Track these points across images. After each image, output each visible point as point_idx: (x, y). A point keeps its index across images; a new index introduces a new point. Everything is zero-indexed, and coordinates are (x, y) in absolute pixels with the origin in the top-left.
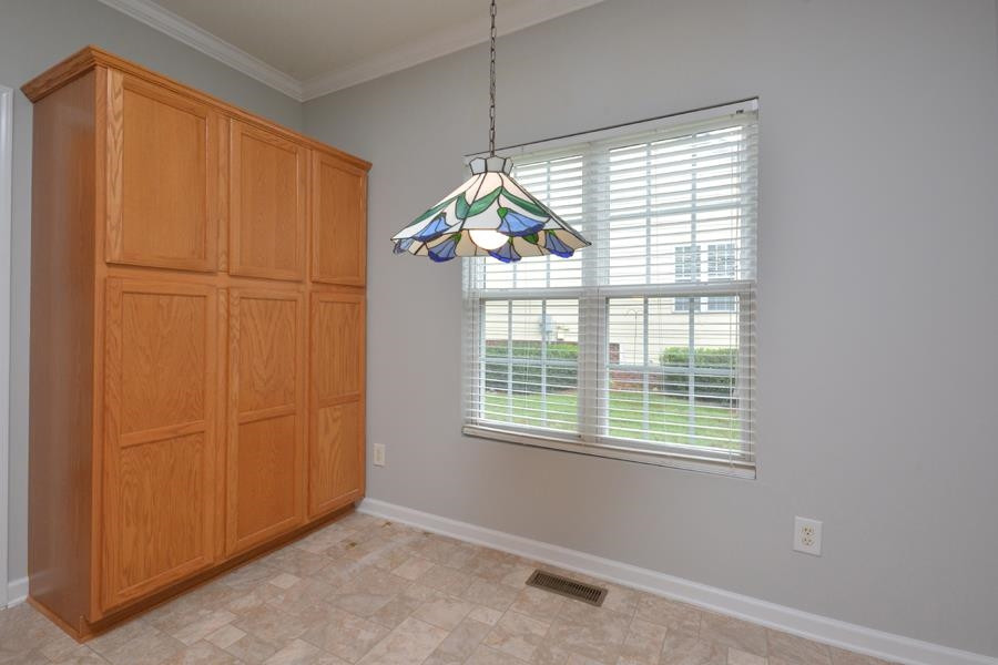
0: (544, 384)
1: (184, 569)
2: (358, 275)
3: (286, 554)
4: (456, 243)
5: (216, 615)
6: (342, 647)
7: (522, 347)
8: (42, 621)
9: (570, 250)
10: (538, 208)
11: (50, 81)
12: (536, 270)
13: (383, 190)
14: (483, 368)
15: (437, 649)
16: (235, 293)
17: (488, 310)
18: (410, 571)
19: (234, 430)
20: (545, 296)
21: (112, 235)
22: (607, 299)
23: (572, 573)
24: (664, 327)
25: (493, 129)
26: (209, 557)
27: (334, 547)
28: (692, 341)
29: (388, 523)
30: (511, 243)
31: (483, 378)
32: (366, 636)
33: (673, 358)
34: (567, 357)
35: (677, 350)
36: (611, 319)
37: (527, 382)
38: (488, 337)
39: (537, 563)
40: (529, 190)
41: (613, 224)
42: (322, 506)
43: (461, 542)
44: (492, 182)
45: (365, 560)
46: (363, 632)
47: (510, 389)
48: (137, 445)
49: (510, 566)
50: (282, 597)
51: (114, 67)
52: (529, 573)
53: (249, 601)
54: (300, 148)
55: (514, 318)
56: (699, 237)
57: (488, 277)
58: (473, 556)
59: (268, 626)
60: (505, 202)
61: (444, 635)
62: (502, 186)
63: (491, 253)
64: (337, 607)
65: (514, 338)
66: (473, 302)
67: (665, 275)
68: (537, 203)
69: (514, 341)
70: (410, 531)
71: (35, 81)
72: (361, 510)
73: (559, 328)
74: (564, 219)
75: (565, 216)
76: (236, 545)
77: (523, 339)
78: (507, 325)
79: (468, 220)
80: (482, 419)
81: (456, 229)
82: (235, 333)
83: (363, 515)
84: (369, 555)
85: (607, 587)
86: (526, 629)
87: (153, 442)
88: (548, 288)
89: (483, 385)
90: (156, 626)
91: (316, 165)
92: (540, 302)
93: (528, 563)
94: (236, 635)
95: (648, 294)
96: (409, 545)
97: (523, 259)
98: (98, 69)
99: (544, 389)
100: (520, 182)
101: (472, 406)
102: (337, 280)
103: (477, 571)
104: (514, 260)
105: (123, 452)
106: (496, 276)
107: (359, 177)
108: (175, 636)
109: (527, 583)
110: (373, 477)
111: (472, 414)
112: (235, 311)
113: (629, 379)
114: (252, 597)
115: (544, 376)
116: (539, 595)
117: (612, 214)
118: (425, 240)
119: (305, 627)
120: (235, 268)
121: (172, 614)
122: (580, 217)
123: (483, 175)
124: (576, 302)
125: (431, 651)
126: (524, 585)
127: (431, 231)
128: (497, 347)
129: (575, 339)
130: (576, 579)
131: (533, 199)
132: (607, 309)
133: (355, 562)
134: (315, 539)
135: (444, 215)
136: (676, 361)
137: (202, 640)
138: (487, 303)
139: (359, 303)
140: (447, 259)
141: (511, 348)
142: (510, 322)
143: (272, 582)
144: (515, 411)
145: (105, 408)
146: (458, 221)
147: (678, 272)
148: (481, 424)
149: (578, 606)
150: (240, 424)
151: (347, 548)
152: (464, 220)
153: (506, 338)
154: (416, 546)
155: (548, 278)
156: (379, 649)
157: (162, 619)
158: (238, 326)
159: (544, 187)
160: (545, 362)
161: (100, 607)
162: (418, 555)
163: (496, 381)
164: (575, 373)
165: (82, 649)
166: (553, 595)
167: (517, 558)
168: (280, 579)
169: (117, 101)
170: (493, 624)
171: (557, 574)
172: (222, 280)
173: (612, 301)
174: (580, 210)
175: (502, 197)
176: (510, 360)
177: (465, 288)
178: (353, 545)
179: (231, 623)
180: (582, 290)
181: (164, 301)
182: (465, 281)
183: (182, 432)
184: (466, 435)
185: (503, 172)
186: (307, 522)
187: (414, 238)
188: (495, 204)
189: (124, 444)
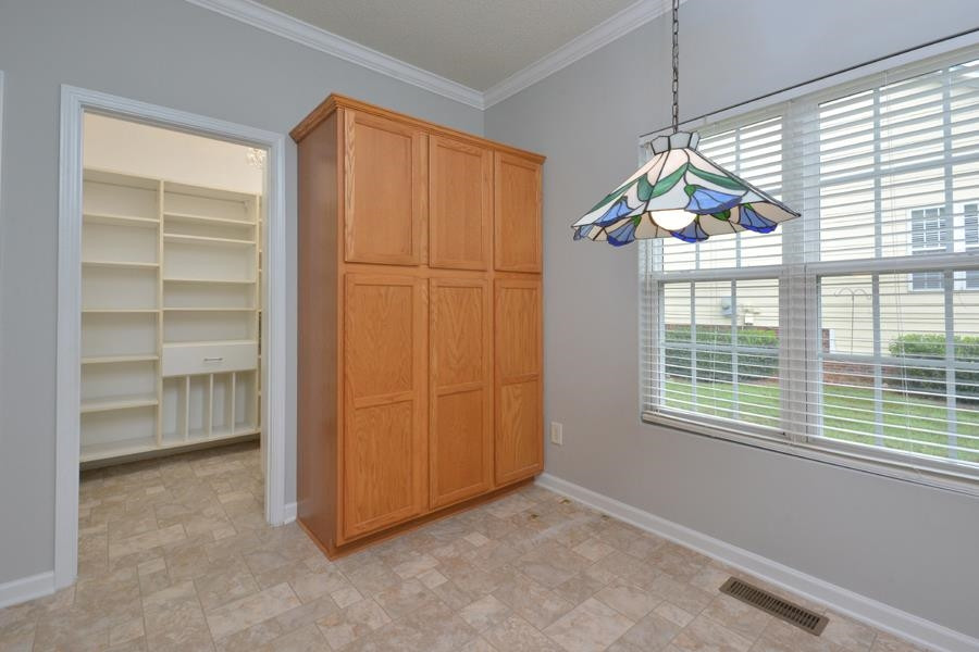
0: (735, 373)
1: (400, 515)
2: (535, 263)
3: (476, 514)
4: (636, 226)
5: (424, 557)
6: (529, 612)
7: (705, 332)
8: (305, 539)
9: (770, 224)
10: (733, 181)
11: (308, 125)
12: (724, 249)
13: (557, 181)
14: (663, 354)
15: (622, 637)
16: (434, 283)
17: (667, 293)
18: (591, 551)
19: (434, 400)
20: (734, 277)
21: (349, 240)
22: (818, 278)
23: (779, 590)
24: (903, 309)
25: (676, 104)
26: (418, 508)
27: (517, 515)
28: (949, 325)
29: (566, 501)
30: (697, 222)
31: (663, 363)
32: (551, 607)
33: (912, 347)
34: (758, 342)
35: (917, 338)
36: (824, 300)
37: (714, 370)
38: (667, 321)
39: (731, 569)
40: (719, 162)
41: (824, 191)
42: (506, 477)
43: (644, 531)
44: (677, 159)
45: (545, 533)
46: (548, 602)
47: (694, 376)
48: (366, 408)
49: (699, 567)
50: (475, 553)
51: (350, 107)
52: (724, 579)
53: (448, 552)
54: (484, 151)
55: (697, 301)
56: (956, 195)
57: (666, 258)
58: (657, 548)
59: (464, 577)
60: (692, 179)
61: (629, 625)
62: (689, 163)
63: (673, 234)
64: (523, 572)
65: (698, 322)
66: (651, 284)
67: (900, 246)
68: (730, 175)
69: (697, 326)
70: (588, 512)
71: (298, 127)
72: (538, 483)
73: (747, 311)
74: (763, 190)
75: (762, 186)
76: (439, 500)
77: (709, 323)
78: (689, 308)
79: (652, 201)
80: (663, 406)
81: (639, 211)
82: (434, 317)
83: (544, 490)
84: (550, 529)
85: (827, 615)
86: (722, 640)
87: (375, 406)
88: (698, 269)
89: (663, 371)
90: (381, 558)
91: (497, 164)
92: (729, 284)
93: (721, 568)
94: (439, 579)
95: (877, 270)
96: (588, 525)
97: (710, 238)
98: (339, 111)
99: (735, 378)
100: (707, 155)
101: (652, 392)
102: (516, 268)
103: (661, 564)
104: (701, 239)
105: (357, 413)
106: (676, 256)
107: (534, 171)
108: (395, 570)
109: (721, 589)
110: (551, 455)
111: (652, 400)
112: (434, 298)
113: (851, 372)
114: (451, 548)
115: (735, 363)
116: (736, 606)
117: (822, 179)
118: (604, 225)
119: (496, 585)
120: (433, 262)
121: (391, 551)
122: (779, 187)
123: (665, 154)
124: (775, 282)
125: (617, 638)
126: (719, 591)
127: (613, 216)
128: (679, 332)
129: (776, 324)
130: (784, 597)
131: (723, 171)
132: (818, 289)
133: (537, 533)
134: (501, 505)
135: (625, 199)
136: (919, 351)
137: (414, 578)
138: (666, 286)
139: (536, 289)
140: (626, 242)
141: (694, 333)
142: (693, 305)
143: (466, 538)
144: (700, 400)
145: (345, 375)
146: (641, 203)
147: (917, 241)
148: (661, 411)
149: (788, 629)
150: (439, 396)
151: (529, 519)
152: (648, 202)
153: (689, 322)
154: (596, 527)
155: (739, 257)
156: (564, 622)
157: (384, 553)
158: (436, 311)
159: (733, 158)
160: (736, 348)
161: (343, 535)
162: (598, 537)
163: (678, 367)
164: (776, 362)
165: (331, 566)
166: (755, 609)
167: (707, 560)
168: (473, 538)
169: (350, 134)
170: (683, 626)
171: (759, 586)
172: (423, 271)
173: (824, 280)
174: (779, 178)
175: (689, 175)
176: (694, 346)
177: (642, 271)
178: (535, 516)
179: (435, 568)
180: (785, 268)
181: (383, 290)
182: (642, 263)
183: (396, 400)
184: (645, 421)
185: (688, 147)
186: (493, 489)
187: (594, 224)
188: (682, 182)
189: (357, 406)
